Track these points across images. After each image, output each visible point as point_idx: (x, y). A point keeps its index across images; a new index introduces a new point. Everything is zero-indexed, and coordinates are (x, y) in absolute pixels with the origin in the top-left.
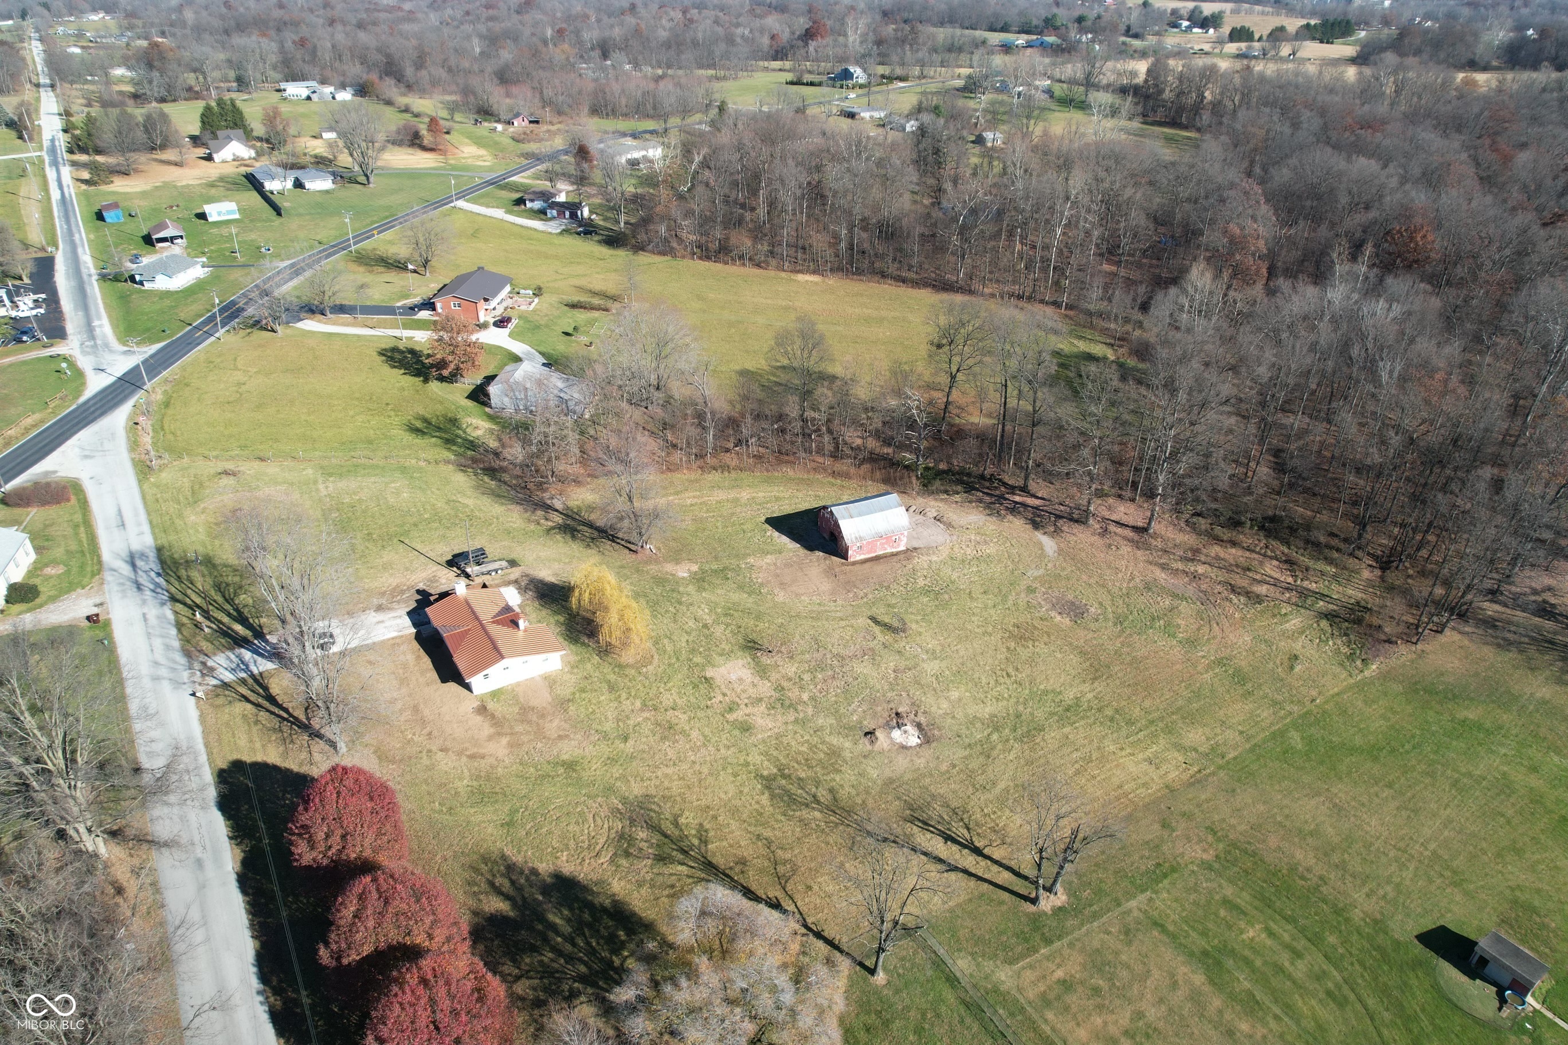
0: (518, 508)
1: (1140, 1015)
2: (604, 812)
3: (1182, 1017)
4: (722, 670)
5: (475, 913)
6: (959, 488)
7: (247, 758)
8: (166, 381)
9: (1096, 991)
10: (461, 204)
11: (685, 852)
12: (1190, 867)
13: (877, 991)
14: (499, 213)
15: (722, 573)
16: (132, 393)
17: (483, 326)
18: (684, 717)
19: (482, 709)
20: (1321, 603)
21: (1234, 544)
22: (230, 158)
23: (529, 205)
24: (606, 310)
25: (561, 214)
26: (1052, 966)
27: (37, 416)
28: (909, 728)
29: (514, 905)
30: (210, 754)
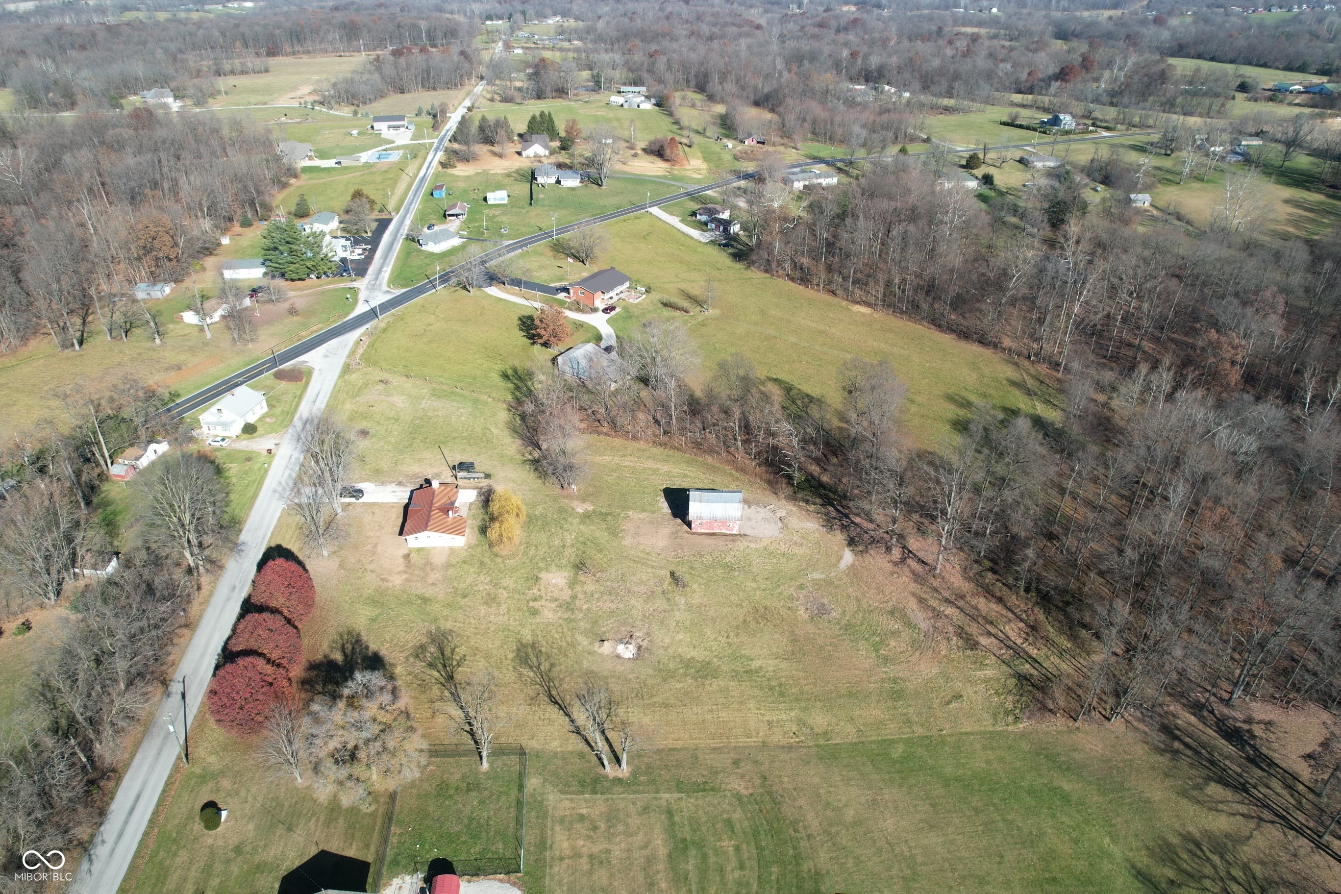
0: (520, 442)
1: (608, 851)
2: (424, 631)
3: (632, 864)
4: (550, 575)
5: (325, 657)
6: (818, 500)
7: (285, 546)
8: (393, 315)
9: (595, 828)
10: (655, 210)
11: (445, 666)
12: (726, 793)
13: (477, 773)
14: (675, 221)
15: (604, 516)
16: (373, 319)
17: (595, 310)
18: (506, 595)
19: (407, 556)
20: (1028, 666)
21: (1000, 600)
22: (532, 155)
23: (699, 217)
24: (686, 311)
25: (717, 227)
26: (584, 805)
27: (320, 326)
28: (631, 647)
29: (345, 660)
30: (271, 537)
